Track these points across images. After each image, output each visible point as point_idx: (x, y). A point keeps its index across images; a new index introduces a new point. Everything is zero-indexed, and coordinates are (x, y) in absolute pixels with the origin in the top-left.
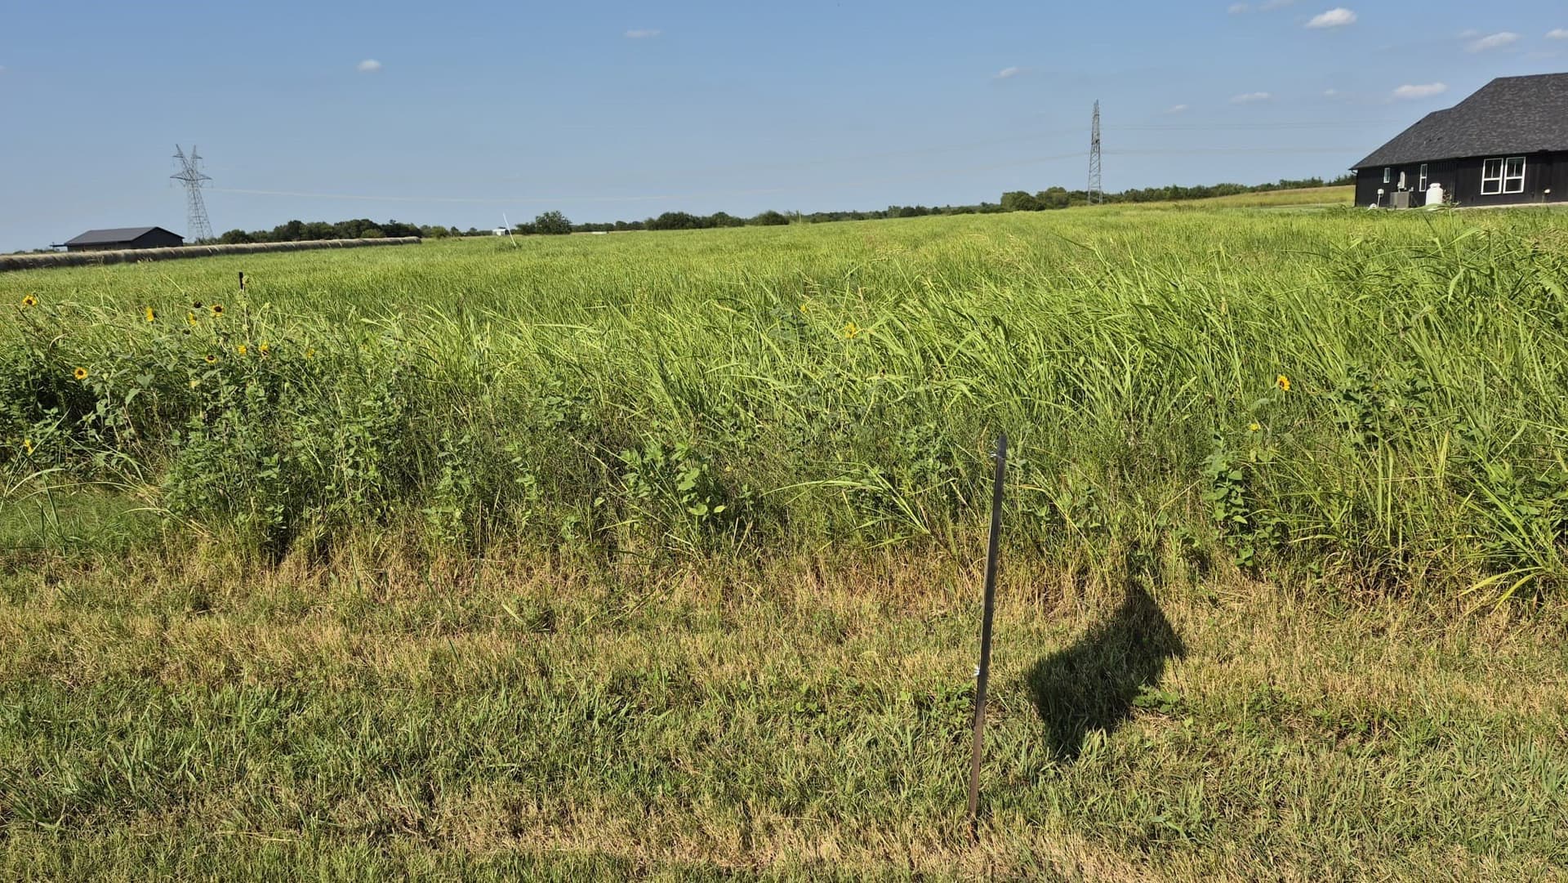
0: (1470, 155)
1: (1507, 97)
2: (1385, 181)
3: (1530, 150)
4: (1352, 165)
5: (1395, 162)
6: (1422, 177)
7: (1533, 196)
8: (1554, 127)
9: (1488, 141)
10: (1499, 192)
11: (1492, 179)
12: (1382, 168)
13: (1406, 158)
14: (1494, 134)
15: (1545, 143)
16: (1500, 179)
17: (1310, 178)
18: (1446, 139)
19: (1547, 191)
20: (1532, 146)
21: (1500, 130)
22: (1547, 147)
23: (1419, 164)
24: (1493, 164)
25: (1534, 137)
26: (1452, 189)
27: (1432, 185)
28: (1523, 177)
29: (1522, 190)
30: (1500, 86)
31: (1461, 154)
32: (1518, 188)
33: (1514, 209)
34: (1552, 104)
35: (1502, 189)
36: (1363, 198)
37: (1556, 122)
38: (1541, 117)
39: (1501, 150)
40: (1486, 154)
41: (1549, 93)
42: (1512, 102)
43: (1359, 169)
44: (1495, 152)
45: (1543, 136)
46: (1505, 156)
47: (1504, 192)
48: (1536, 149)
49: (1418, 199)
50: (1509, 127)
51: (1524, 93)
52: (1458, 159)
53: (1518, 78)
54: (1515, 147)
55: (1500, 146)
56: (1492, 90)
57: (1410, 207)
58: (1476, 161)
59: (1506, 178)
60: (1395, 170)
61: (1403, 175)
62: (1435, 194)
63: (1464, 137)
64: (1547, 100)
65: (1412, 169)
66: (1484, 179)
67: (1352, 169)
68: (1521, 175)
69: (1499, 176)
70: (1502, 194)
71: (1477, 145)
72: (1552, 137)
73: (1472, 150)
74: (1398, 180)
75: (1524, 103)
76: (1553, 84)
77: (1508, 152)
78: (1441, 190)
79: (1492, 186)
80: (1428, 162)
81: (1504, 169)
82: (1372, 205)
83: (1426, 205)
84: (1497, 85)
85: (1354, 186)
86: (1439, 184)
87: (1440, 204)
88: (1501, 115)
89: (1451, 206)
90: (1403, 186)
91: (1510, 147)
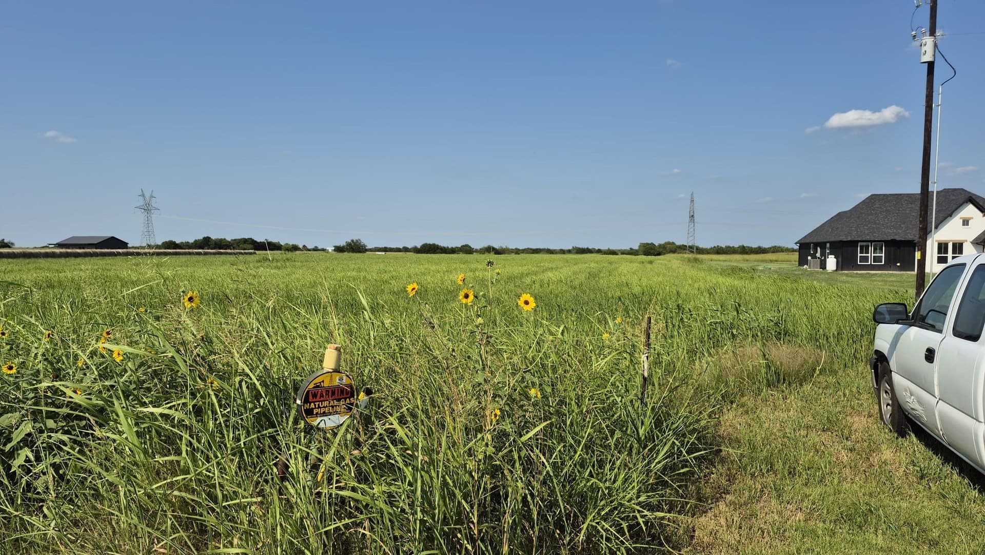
0: (849, 239)
1: (877, 206)
2: (812, 252)
3: (886, 239)
4: (796, 241)
5: (815, 241)
6: (827, 251)
7: (890, 266)
8: (902, 226)
9: (861, 232)
10: (869, 263)
11: (864, 255)
12: (809, 244)
13: (820, 240)
14: (866, 227)
15: (896, 235)
16: (869, 255)
19: (898, 264)
20: (887, 236)
21: (869, 226)
22: (898, 238)
23: (825, 243)
24: (865, 249)
25: (890, 231)
26: (840, 259)
27: (830, 256)
28: (883, 255)
29: (883, 263)
30: (873, 198)
32: (881, 261)
33: (882, 274)
34: (904, 212)
35: (871, 262)
36: (802, 261)
37: (904, 223)
38: (895, 219)
39: (868, 238)
40: (860, 239)
41: (902, 204)
42: (879, 209)
43: (800, 244)
44: (865, 239)
45: (895, 231)
46: (871, 242)
48: (889, 238)
49: (823, 265)
50: (875, 224)
51: (887, 204)
52: (841, 242)
53: (884, 195)
54: (877, 236)
55: (868, 235)
56: (868, 201)
57: (821, 268)
58: (854, 243)
59: (873, 255)
60: (816, 245)
61: (819, 249)
62: (831, 262)
63: (848, 229)
64: (901, 209)
65: (822, 245)
66: (859, 255)
67: (796, 243)
68: (882, 253)
69: (868, 253)
70: (871, 264)
71: (854, 233)
72: (900, 231)
73: (851, 236)
74: (817, 252)
75: (886, 210)
76: (906, 200)
77: (872, 239)
78: (835, 260)
79: (865, 259)
80: (832, 243)
81: (871, 249)
82: (805, 266)
83: (827, 268)
84: (872, 199)
85: (798, 253)
86: (833, 256)
87: (835, 269)
88: (871, 217)
89: (842, 270)
90: (819, 256)
91: (874, 236)
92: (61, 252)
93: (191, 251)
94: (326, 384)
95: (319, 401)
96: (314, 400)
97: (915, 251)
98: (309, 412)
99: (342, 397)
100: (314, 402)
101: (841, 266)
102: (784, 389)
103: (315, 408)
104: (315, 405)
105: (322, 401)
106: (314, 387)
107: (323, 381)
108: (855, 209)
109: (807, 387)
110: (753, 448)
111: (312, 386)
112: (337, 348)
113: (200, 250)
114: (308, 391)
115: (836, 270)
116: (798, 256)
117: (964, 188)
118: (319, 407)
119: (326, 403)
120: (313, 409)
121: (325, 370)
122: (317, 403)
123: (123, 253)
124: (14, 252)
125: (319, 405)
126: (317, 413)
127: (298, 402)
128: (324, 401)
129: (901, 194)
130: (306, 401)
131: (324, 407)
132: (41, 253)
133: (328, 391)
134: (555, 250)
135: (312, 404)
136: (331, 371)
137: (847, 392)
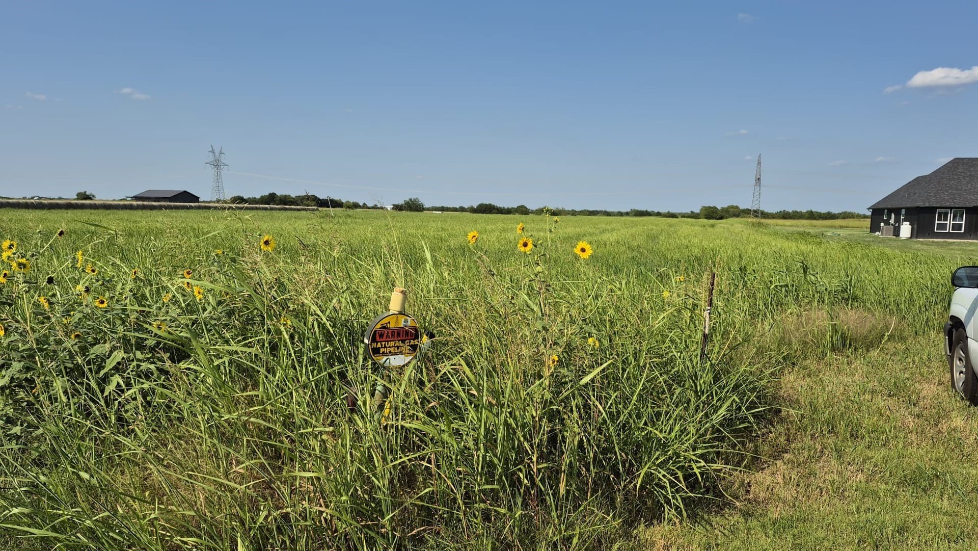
0: (927, 205)
1: (960, 170)
2: (885, 218)
3: (968, 205)
4: (869, 206)
5: (889, 207)
6: (902, 218)
7: (971, 235)
9: (941, 198)
10: (947, 231)
11: (942, 222)
12: (884, 209)
13: (895, 205)
14: (946, 193)
16: (948, 222)
18: (917, 195)
20: (970, 203)
21: (950, 191)
23: (900, 209)
24: (943, 213)
25: (972, 197)
26: (916, 226)
27: (904, 223)
28: (963, 223)
29: (963, 231)
30: (957, 163)
31: (920, 204)
32: (960, 229)
33: (960, 243)
35: (949, 229)
36: (874, 228)
39: (948, 204)
40: (938, 206)
42: (962, 174)
43: (873, 210)
44: (944, 205)
46: (951, 208)
47: (951, 231)
48: (972, 205)
49: (897, 232)
50: (957, 190)
51: (972, 169)
52: (918, 208)
53: (969, 159)
54: (958, 203)
55: (948, 201)
56: (950, 165)
57: (894, 235)
58: (931, 210)
59: (952, 222)
60: (890, 211)
61: (893, 216)
62: (906, 229)
63: (926, 194)
65: (897, 211)
66: (937, 222)
67: (868, 209)
68: (962, 221)
69: (947, 221)
70: (949, 232)
71: (933, 199)
73: (929, 202)
74: (891, 218)
75: (970, 175)
77: (952, 206)
78: (910, 227)
79: (943, 226)
80: (907, 209)
82: (877, 233)
83: (901, 235)
84: (953, 163)
85: (870, 220)
86: (908, 223)
87: (909, 236)
88: (953, 182)
89: (917, 238)
90: (893, 222)
91: (954, 203)
92: (137, 205)
93: (257, 206)
94: (392, 325)
95: (385, 341)
96: (381, 340)
98: (376, 351)
99: (407, 338)
100: (381, 342)
101: (915, 233)
102: (850, 354)
103: (382, 347)
104: (382, 345)
105: (388, 341)
106: (380, 328)
107: (389, 323)
108: (935, 173)
109: (874, 354)
110: (815, 410)
111: (379, 326)
112: (402, 291)
113: (266, 206)
114: (375, 332)
115: (911, 237)
116: (870, 223)
118: (385, 347)
119: (392, 344)
120: (379, 348)
121: (391, 312)
122: (383, 343)
123: (195, 206)
124: (95, 204)
125: (385, 344)
126: (383, 353)
127: (366, 341)
128: (390, 341)
130: (374, 340)
131: (390, 347)
132: (119, 205)
133: (394, 332)
134: (612, 213)
135: (379, 343)
136: (397, 313)
137: (916, 359)
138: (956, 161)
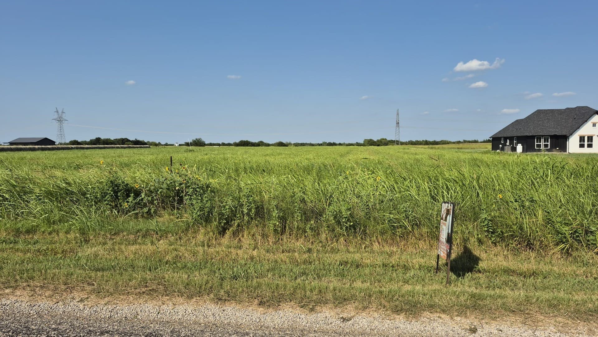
0: (531, 135)
1: (542, 116)
2: (502, 142)
3: (551, 134)
4: (490, 136)
5: (505, 136)
6: (515, 142)
7: (553, 150)
8: (558, 127)
9: (536, 131)
10: (542, 148)
11: (539, 144)
12: (501, 138)
13: (509, 135)
14: (538, 128)
15: (555, 132)
16: (542, 143)
17: (474, 140)
18: (522, 129)
19: (558, 148)
21: (540, 127)
22: (556, 134)
23: (513, 137)
24: (539, 139)
25: (552, 130)
26: (525, 146)
27: (518, 145)
28: (549, 143)
30: (539, 112)
31: (528, 134)
32: (548, 147)
34: (557, 119)
36: (495, 148)
37: (559, 125)
38: (554, 123)
39: (541, 134)
40: (536, 135)
41: (556, 115)
42: (544, 118)
43: (493, 138)
44: (539, 134)
45: (555, 130)
46: (543, 136)
48: (553, 134)
49: (514, 149)
50: (543, 126)
51: (547, 115)
52: (527, 136)
53: (545, 110)
54: (546, 133)
55: (541, 132)
56: (536, 113)
57: (511, 152)
58: (533, 137)
59: (543, 143)
60: (506, 139)
61: (508, 141)
62: (519, 148)
63: (528, 129)
64: (555, 118)
65: (511, 139)
66: (536, 143)
67: (490, 138)
68: (548, 142)
69: (541, 143)
71: (533, 131)
72: (558, 130)
73: (532, 133)
74: (507, 142)
75: (547, 118)
76: (557, 113)
77: (543, 135)
78: (522, 146)
79: (539, 146)
80: (517, 137)
81: (542, 140)
82: (498, 150)
83: (516, 151)
85: (491, 143)
86: (521, 144)
87: (522, 151)
88: (540, 122)
89: (526, 152)
90: (508, 144)
91: (544, 133)
97: (567, 141)
101: (524, 150)
117: (588, 106)
129: (553, 110)
138: (539, 111)
